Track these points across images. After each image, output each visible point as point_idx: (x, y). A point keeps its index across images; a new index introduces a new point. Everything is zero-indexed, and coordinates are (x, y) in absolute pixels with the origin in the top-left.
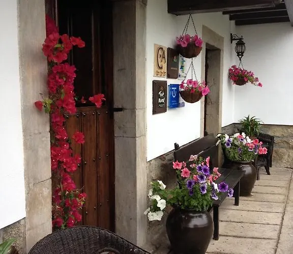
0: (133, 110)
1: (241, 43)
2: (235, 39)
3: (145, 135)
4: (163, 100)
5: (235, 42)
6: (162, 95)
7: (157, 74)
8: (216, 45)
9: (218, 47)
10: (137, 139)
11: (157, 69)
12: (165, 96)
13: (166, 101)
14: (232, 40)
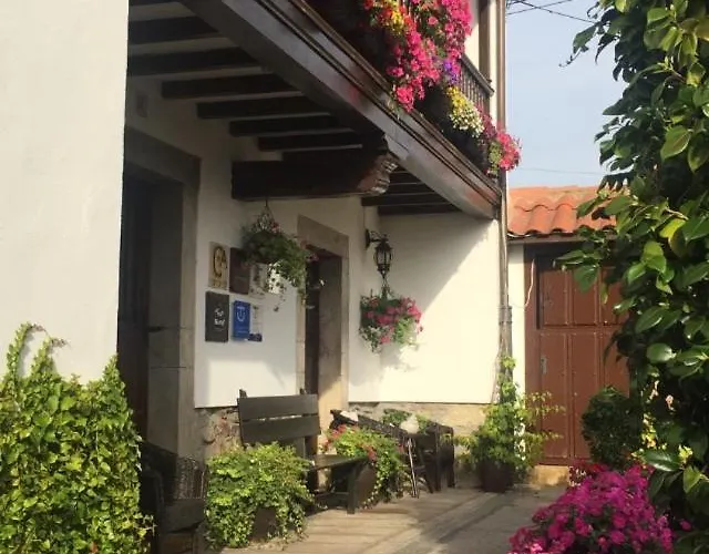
0: (177, 328)
1: (383, 248)
2: (373, 241)
3: (192, 368)
4: (222, 323)
5: (373, 245)
6: (220, 314)
7: (213, 283)
8: (328, 247)
9: (336, 252)
10: (181, 370)
11: (213, 277)
12: (226, 317)
13: (227, 325)
14: (368, 241)
